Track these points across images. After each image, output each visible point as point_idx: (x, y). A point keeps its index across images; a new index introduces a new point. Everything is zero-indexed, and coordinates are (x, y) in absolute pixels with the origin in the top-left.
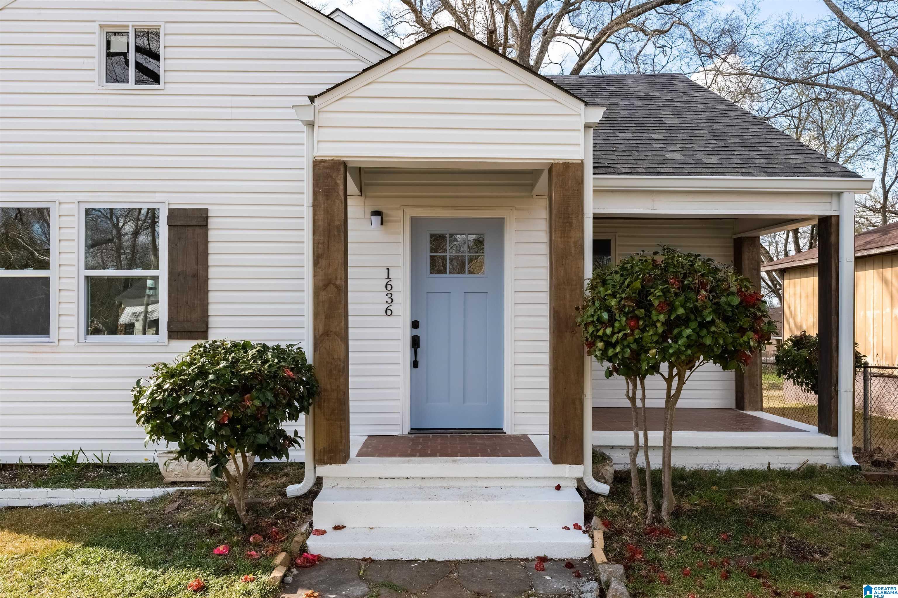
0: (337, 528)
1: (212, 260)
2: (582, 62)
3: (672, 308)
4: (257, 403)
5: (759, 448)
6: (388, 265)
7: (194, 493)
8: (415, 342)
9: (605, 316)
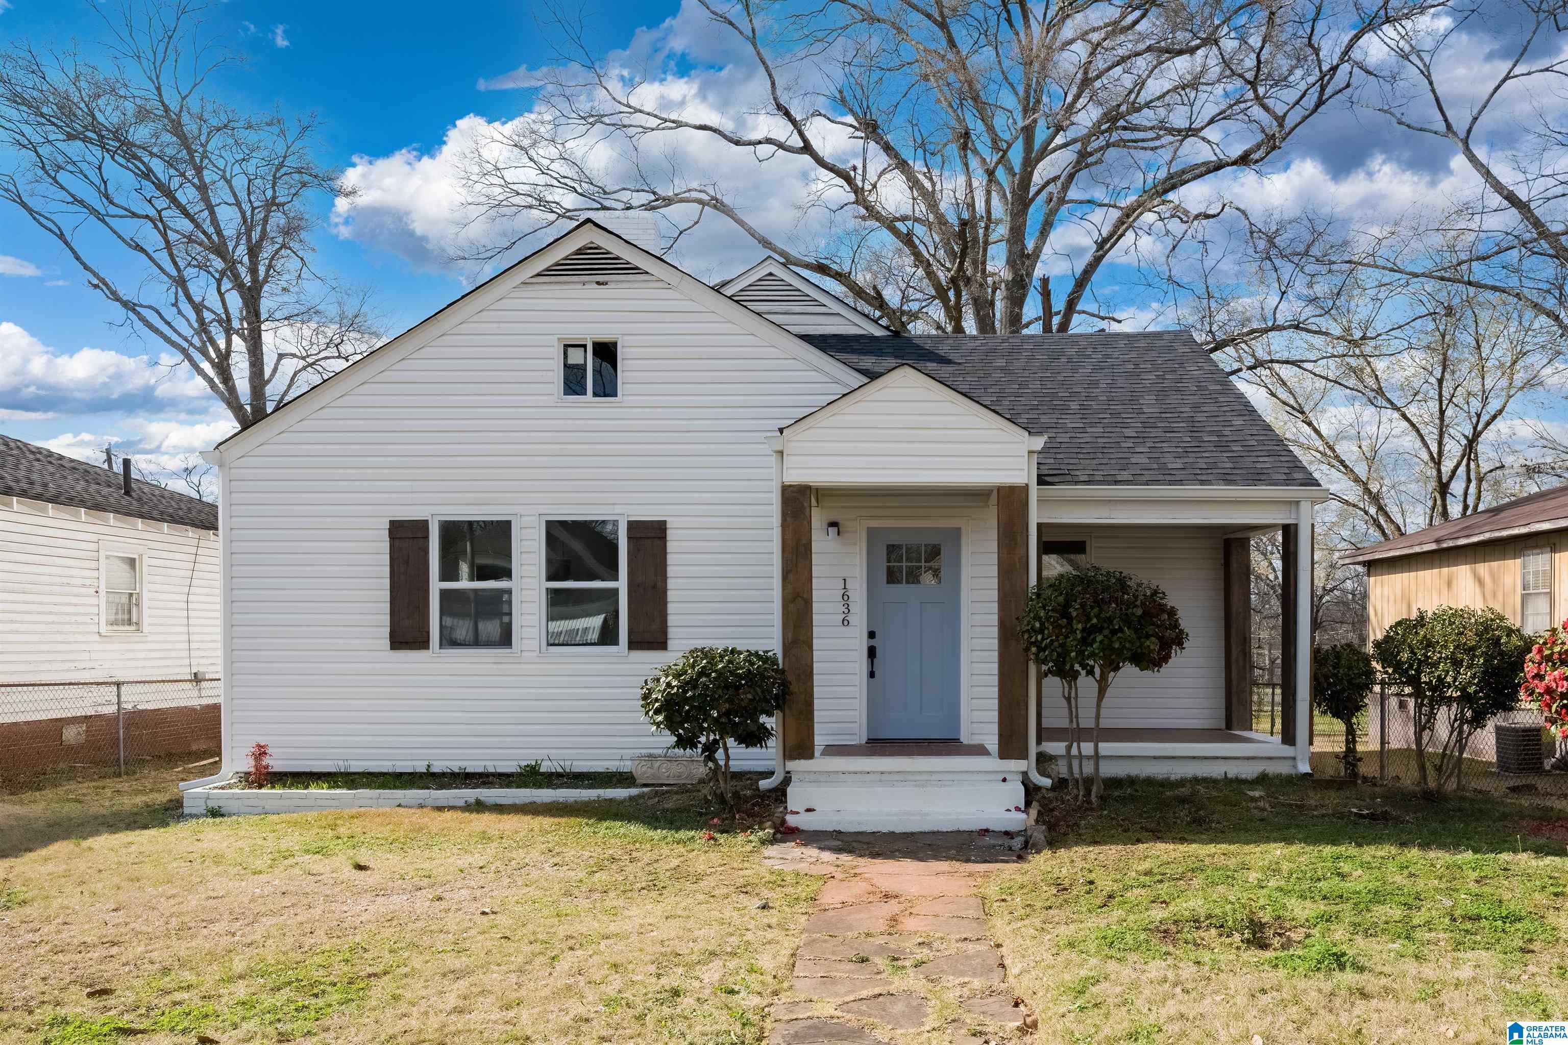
0: (808, 810)
1: (671, 571)
2: (1101, 252)
3: (1089, 619)
4: (750, 696)
5: (1217, 758)
6: (845, 575)
7: (667, 792)
8: (872, 653)
9: (1037, 625)
